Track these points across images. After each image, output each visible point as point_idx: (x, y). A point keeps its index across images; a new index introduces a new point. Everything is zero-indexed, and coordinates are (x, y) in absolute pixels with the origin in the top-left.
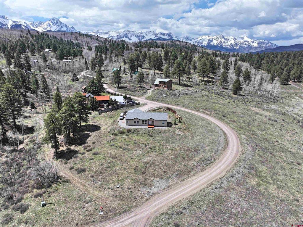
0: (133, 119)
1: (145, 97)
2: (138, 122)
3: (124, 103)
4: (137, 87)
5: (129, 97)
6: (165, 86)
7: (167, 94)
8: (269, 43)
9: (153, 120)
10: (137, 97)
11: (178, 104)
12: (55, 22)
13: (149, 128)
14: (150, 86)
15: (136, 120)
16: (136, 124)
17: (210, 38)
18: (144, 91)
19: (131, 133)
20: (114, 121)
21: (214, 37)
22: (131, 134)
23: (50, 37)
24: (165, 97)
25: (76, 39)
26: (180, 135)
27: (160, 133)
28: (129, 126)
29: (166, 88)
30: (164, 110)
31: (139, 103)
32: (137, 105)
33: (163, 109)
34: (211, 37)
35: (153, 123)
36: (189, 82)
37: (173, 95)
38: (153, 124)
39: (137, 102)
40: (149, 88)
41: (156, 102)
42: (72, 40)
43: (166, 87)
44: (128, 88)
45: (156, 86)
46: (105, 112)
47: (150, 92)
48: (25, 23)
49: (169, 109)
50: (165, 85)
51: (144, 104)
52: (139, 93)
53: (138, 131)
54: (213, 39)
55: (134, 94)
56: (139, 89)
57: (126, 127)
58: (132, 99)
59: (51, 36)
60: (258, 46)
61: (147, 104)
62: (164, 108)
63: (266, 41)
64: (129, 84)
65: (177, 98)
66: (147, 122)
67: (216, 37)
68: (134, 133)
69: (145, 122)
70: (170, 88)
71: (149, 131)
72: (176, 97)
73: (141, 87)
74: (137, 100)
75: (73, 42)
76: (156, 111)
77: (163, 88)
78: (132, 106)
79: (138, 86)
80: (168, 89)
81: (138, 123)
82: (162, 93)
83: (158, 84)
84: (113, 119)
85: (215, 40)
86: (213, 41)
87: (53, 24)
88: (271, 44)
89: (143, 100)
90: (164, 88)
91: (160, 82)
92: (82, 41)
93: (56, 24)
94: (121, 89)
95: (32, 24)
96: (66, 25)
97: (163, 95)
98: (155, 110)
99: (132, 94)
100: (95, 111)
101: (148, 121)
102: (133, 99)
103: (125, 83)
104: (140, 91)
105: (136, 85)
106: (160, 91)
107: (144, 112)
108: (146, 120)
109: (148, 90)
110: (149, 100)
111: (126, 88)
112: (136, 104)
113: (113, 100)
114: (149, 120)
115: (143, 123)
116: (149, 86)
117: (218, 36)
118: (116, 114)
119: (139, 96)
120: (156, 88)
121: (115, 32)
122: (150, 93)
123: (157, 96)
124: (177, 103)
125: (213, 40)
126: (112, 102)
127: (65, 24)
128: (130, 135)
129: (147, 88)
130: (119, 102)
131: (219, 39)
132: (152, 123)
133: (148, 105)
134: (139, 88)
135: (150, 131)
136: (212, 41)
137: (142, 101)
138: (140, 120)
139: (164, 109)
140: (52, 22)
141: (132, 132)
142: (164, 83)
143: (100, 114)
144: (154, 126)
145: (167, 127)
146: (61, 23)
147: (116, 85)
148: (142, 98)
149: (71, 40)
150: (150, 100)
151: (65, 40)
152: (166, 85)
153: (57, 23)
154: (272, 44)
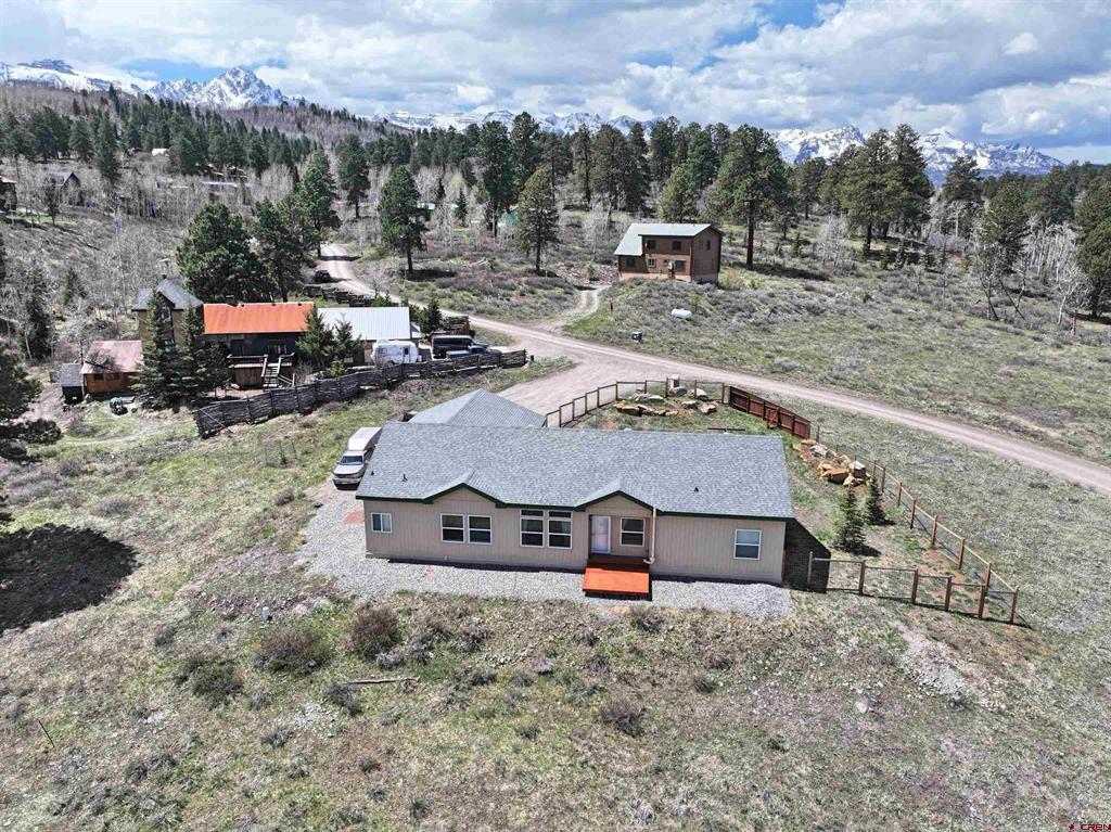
0: (430, 501)
1: (562, 323)
2: (486, 522)
3: (414, 357)
4: (515, 275)
5: (452, 321)
6: (680, 266)
7: (695, 308)
8: (1035, 158)
9: (636, 513)
10: (507, 322)
11: (792, 369)
12: (239, 83)
13: (590, 593)
14: (591, 271)
15: (466, 510)
16: (466, 548)
17: (807, 138)
18: (558, 291)
19: (400, 663)
20: (287, 500)
21: (822, 136)
22: (398, 677)
23: (194, 116)
24: (689, 325)
25: (299, 126)
26: (963, 705)
27: (723, 665)
28: (393, 560)
29: (687, 278)
30: (705, 408)
31: (520, 359)
32: (501, 371)
33: (695, 397)
34: (811, 135)
35: (638, 539)
36: (797, 260)
37: (733, 313)
38: (632, 549)
39: (504, 350)
40: (586, 282)
41: (637, 350)
42: (281, 131)
43: (688, 266)
44: (462, 274)
45: (629, 263)
46: (252, 415)
47: (590, 299)
48: (133, 86)
49: (740, 400)
50: (681, 258)
51: (551, 365)
52: (529, 299)
53: (476, 643)
54: (820, 143)
55: (494, 308)
56: (528, 283)
57: (361, 580)
58: (472, 333)
59: (198, 114)
60: (989, 167)
61: (572, 365)
62: (700, 392)
63: (1021, 150)
64: (472, 259)
65: (764, 328)
66: (577, 526)
67: (831, 136)
68: (424, 661)
69: (554, 527)
70: (712, 277)
71: (592, 641)
72: (753, 323)
73: (539, 273)
74: (507, 341)
75: (284, 135)
76: (640, 413)
77: (665, 276)
78: (469, 373)
79: (523, 268)
80: (701, 283)
81: (485, 537)
82: (667, 301)
83: (640, 253)
84: (284, 481)
85: (827, 147)
86: (820, 151)
87: (234, 91)
88: (1040, 160)
89: (549, 338)
90: (672, 277)
91: (650, 242)
92: (320, 134)
93: (243, 91)
94: (419, 280)
95: (157, 88)
96: (279, 91)
97: (675, 312)
98: (635, 407)
99: (481, 307)
100: (183, 409)
101: (584, 517)
102: (485, 332)
103: (452, 256)
104: (533, 292)
105: (514, 265)
106: (656, 294)
107: (553, 421)
108: (564, 511)
109: (581, 288)
110: (583, 339)
111: (451, 274)
112: (500, 360)
113: (329, 334)
114: (590, 511)
115: (527, 540)
116: (584, 271)
117: (840, 131)
118: (331, 436)
119: (521, 319)
120: (625, 277)
121: (458, 118)
122: (589, 302)
123: (635, 315)
124: (778, 360)
125: (818, 146)
126: (323, 344)
127: (274, 88)
128: (382, 693)
129: (571, 278)
130: (375, 346)
131: (843, 141)
132: (626, 539)
133: (579, 369)
134: (524, 279)
135: (607, 644)
136: (815, 149)
137: (540, 344)
138: (500, 504)
139: (704, 399)
140: (229, 83)
141: (403, 650)
142: (677, 244)
143: (207, 433)
144: (643, 568)
145: (786, 592)
146: (261, 85)
147: (395, 261)
148: (542, 330)
149: (276, 129)
150: (594, 338)
151: (253, 129)
152: (686, 258)
153: (247, 85)
154: (1045, 158)
